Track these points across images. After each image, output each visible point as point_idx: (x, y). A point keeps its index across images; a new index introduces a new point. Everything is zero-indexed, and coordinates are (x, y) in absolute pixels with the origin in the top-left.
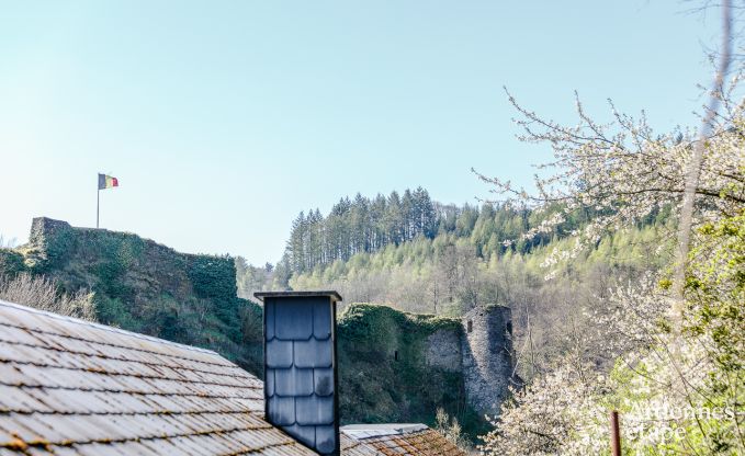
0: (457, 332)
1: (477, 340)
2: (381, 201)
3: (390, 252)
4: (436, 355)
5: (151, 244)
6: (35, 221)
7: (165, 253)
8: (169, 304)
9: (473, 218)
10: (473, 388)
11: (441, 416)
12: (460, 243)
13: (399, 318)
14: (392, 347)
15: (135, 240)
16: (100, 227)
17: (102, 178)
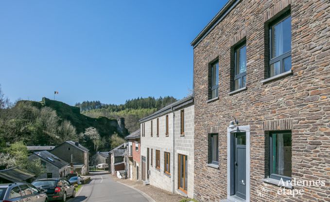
0: (116, 121)
1: (119, 122)
2: (92, 102)
3: (93, 110)
4: (113, 124)
5: (65, 104)
6: (43, 98)
7: (67, 106)
8: (68, 113)
9: (108, 106)
10: (118, 129)
11: (115, 132)
12: (106, 110)
13: (107, 118)
14: (106, 123)
15: (62, 103)
16: (55, 100)
17: (55, 93)
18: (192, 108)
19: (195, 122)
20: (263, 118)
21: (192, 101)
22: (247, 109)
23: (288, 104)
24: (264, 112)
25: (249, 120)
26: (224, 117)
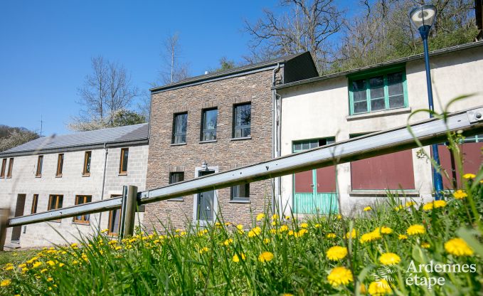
18: (145, 149)
19: (149, 162)
20: (230, 161)
21: (147, 141)
22: (216, 155)
23: (248, 155)
24: (230, 158)
25: (218, 162)
26: (192, 159)
